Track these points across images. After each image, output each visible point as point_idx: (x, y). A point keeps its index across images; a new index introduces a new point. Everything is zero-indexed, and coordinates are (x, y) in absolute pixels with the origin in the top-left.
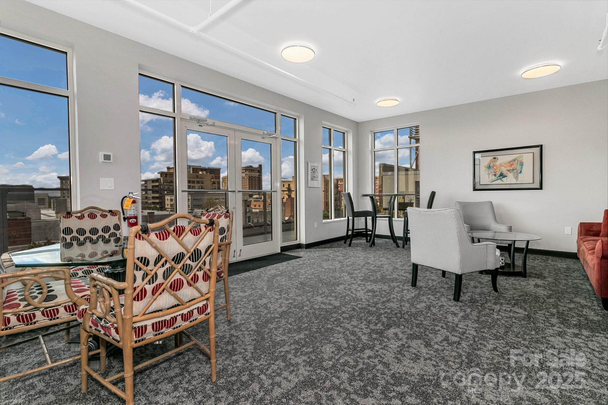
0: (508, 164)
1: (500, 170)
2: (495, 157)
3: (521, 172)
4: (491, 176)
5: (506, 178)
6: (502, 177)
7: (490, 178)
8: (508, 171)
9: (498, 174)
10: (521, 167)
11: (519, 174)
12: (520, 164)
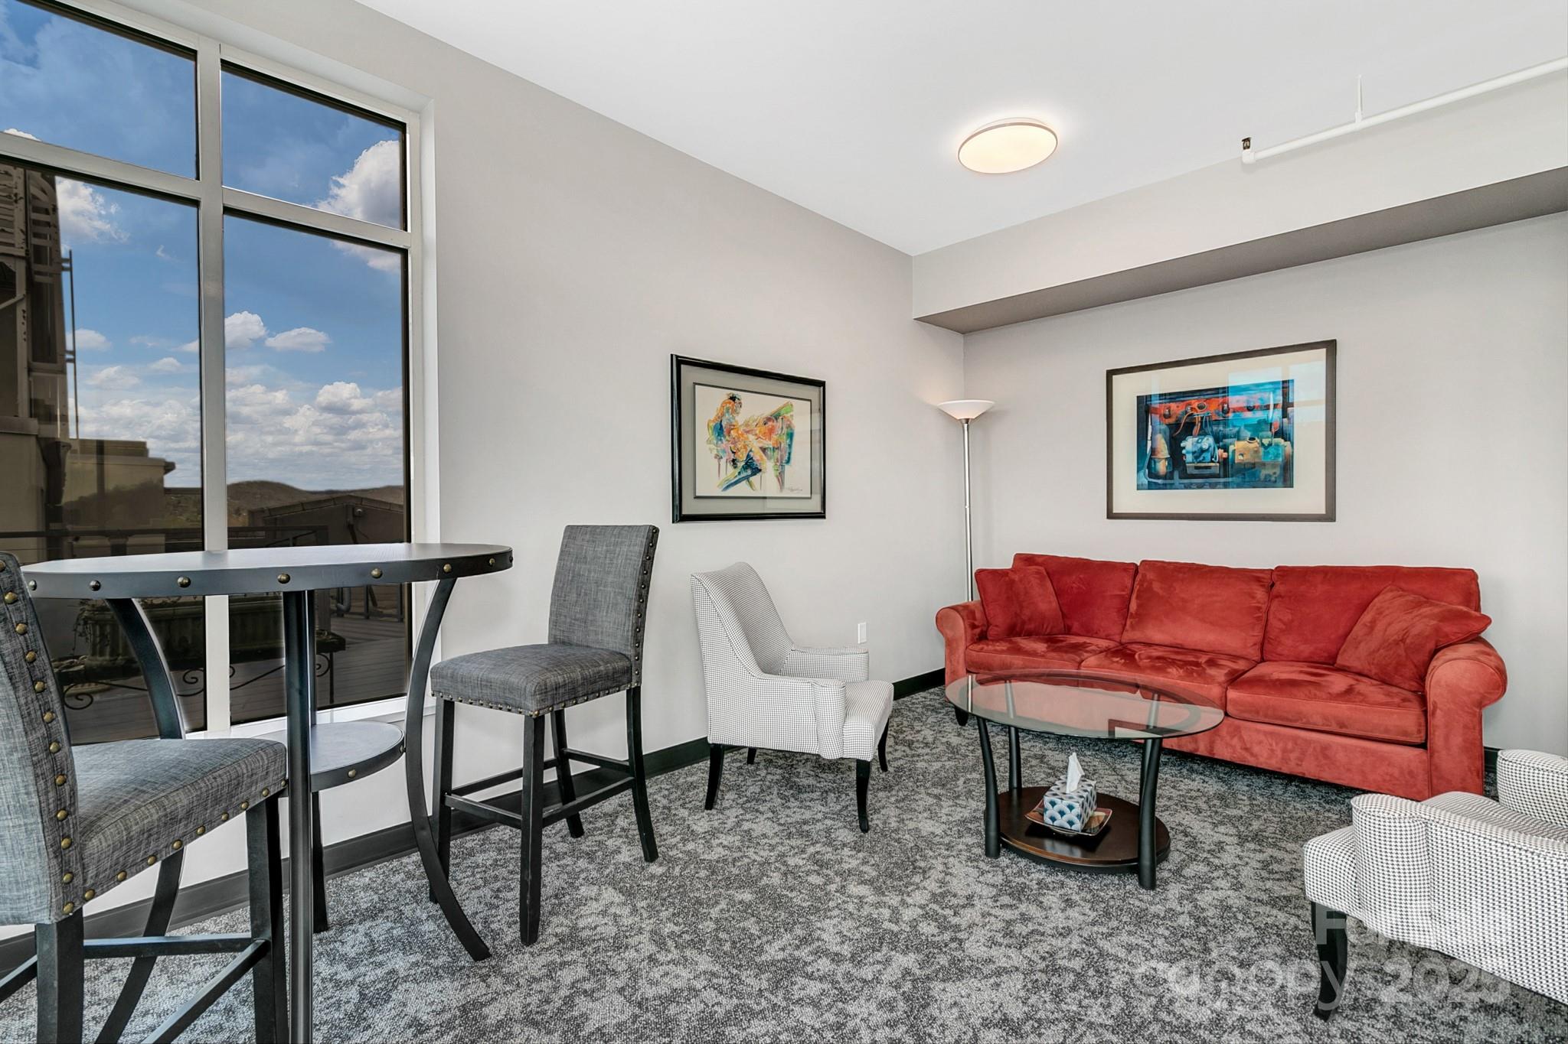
0: (764, 429)
1: (745, 447)
2: (735, 393)
3: (788, 461)
4: (723, 461)
5: (758, 475)
6: (749, 472)
7: (723, 476)
8: (764, 450)
9: (742, 458)
10: (788, 441)
11: (787, 467)
12: (788, 434)
